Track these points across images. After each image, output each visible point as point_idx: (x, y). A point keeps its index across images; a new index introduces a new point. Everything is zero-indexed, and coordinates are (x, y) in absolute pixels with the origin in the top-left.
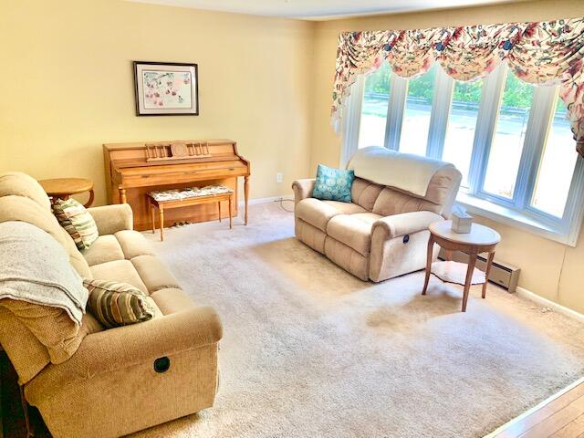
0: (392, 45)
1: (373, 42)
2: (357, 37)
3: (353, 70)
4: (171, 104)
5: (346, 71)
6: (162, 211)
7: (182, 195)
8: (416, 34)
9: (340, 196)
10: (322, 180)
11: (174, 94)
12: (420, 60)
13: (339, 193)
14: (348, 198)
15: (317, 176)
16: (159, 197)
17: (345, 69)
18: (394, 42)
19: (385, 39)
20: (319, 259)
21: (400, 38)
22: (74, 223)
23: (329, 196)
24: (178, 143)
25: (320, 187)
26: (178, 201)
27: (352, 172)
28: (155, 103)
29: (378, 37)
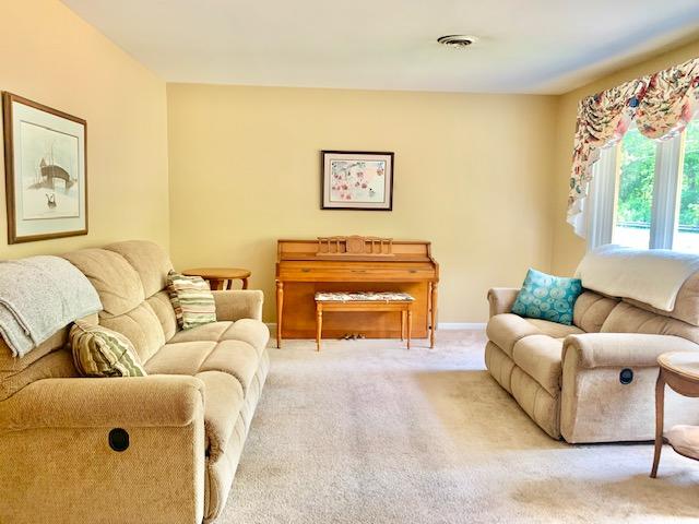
0: (640, 97)
1: (617, 101)
2: (598, 100)
3: (593, 144)
4: (361, 198)
5: (586, 146)
6: (321, 314)
7: (346, 297)
8: (672, 72)
9: (553, 313)
10: (529, 289)
11: (364, 186)
12: (677, 107)
13: (552, 308)
14: (566, 317)
15: (524, 284)
16: (321, 297)
17: (585, 145)
18: (644, 92)
19: (630, 92)
20: (504, 400)
21: (651, 86)
22: (180, 296)
23: (536, 311)
24: (356, 238)
25: (523, 297)
26: (341, 302)
27: (579, 282)
28: (342, 196)
29: (623, 92)
